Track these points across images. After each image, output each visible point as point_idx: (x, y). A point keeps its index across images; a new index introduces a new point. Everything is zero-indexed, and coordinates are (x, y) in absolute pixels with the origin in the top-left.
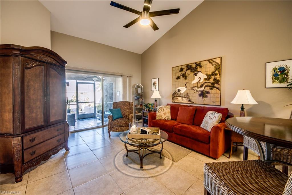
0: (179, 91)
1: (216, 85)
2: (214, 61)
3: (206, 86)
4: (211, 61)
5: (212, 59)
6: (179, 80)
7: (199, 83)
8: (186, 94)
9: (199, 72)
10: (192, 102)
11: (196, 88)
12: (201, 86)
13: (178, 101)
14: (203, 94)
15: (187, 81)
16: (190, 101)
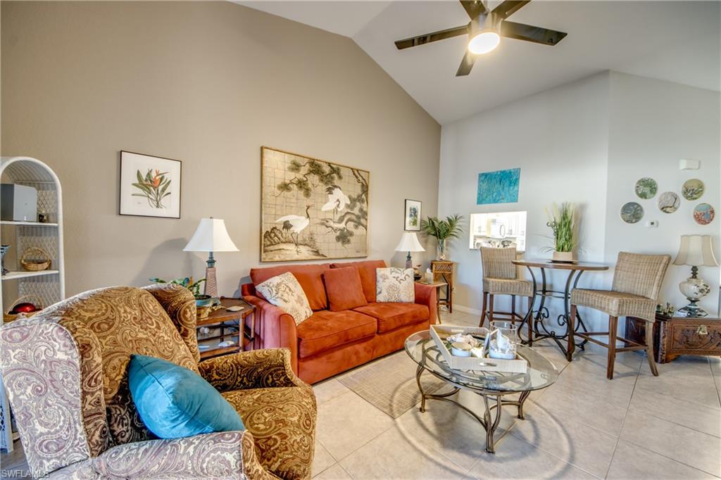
0: (287, 226)
1: (363, 221)
2: (360, 175)
3: (349, 220)
4: (356, 172)
5: (358, 171)
7: (335, 211)
8: (306, 236)
9: (336, 187)
10: (323, 255)
11: (331, 223)
12: (341, 220)
14: (344, 237)
16: (317, 252)
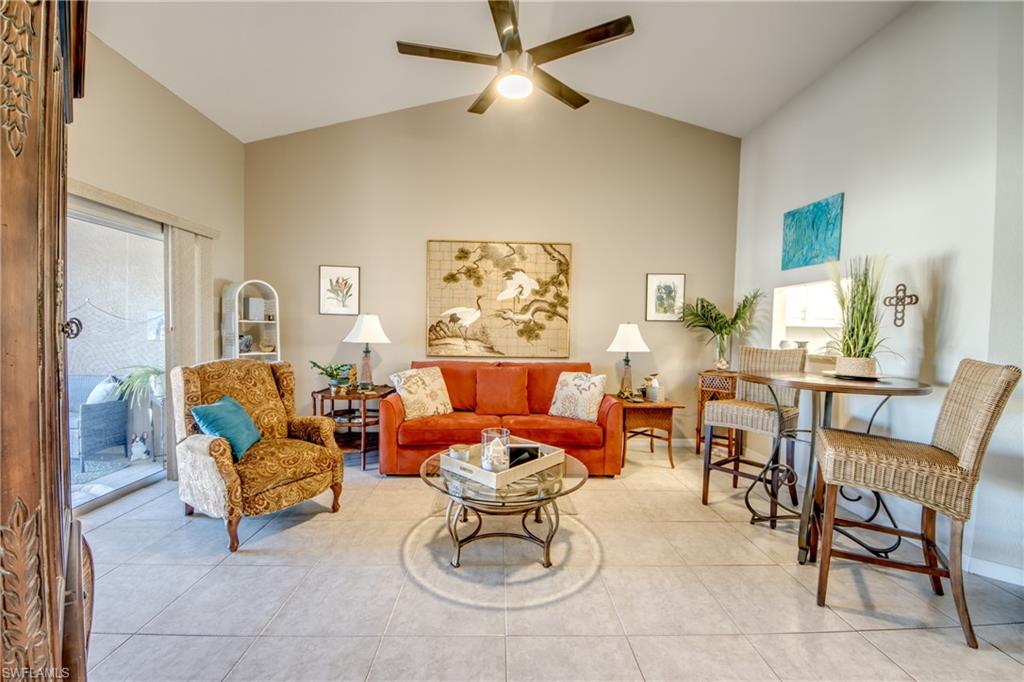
0: (454, 319)
1: (560, 310)
2: (555, 250)
3: (537, 310)
4: (549, 248)
5: (551, 245)
6: (452, 285)
7: (517, 299)
8: (478, 331)
9: (517, 270)
10: (499, 353)
11: (511, 315)
12: (525, 309)
13: (449, 353)
14: (529, 331)
15: (480, 291)
16: (491, 349)
